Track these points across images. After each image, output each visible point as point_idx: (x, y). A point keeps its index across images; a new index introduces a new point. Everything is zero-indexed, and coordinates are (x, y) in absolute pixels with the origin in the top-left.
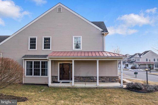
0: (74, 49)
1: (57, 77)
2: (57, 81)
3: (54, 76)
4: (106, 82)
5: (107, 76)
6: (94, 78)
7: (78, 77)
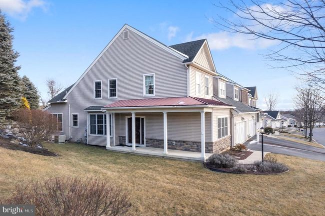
0: (145, 94)
1: (125, 137)
2: (125, 143)
3: (121, 136)
4: (191, 151)
5: (193, 140)
6: (173, 142)
7: (151, 139)
